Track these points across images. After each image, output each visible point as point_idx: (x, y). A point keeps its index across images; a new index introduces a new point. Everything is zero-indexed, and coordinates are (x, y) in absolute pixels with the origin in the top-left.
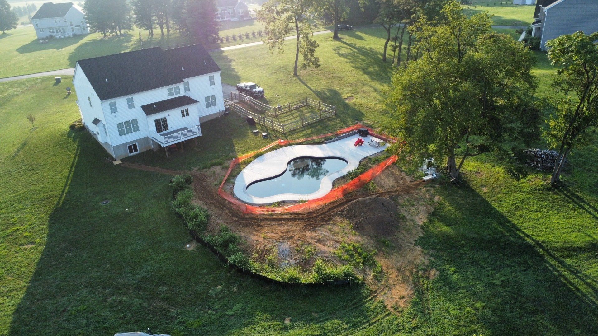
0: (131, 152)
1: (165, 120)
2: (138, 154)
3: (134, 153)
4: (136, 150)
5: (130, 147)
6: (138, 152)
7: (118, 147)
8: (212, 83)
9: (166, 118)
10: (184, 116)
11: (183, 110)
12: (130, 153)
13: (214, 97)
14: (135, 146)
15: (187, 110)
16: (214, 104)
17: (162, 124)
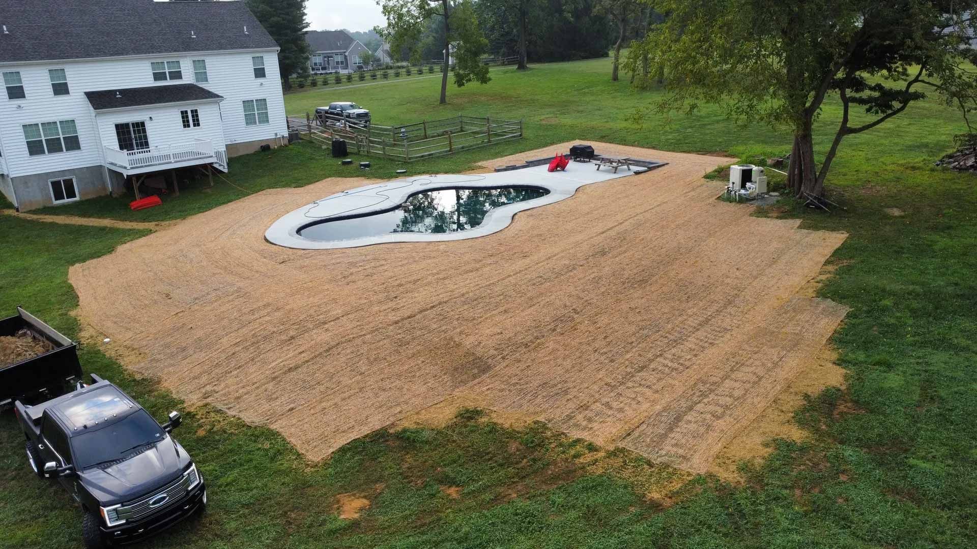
0: (59, 196)
1: (140, 127)
2: (76, 202)
3: (66, 201)
4: (71, 194)
5: (56, 185)
6: (77, 198)
7: (26, 180)
8: (260, 73)
9: (143, 124)
10: (189, 126)
11: (186, 112)
12: (56, 199)
13: (262, 102)
14: (69, 184)
15: (195, 113)
16: (264, 119)
17: (133, 136)
